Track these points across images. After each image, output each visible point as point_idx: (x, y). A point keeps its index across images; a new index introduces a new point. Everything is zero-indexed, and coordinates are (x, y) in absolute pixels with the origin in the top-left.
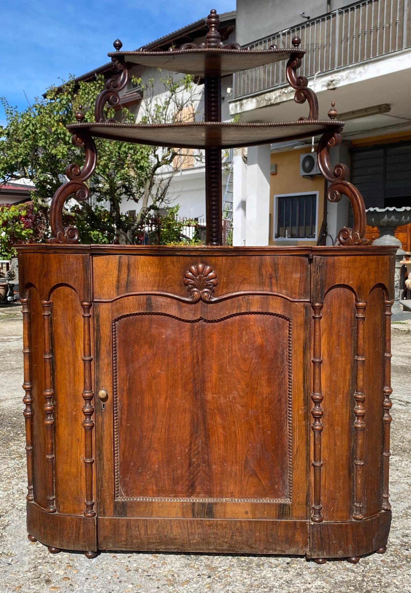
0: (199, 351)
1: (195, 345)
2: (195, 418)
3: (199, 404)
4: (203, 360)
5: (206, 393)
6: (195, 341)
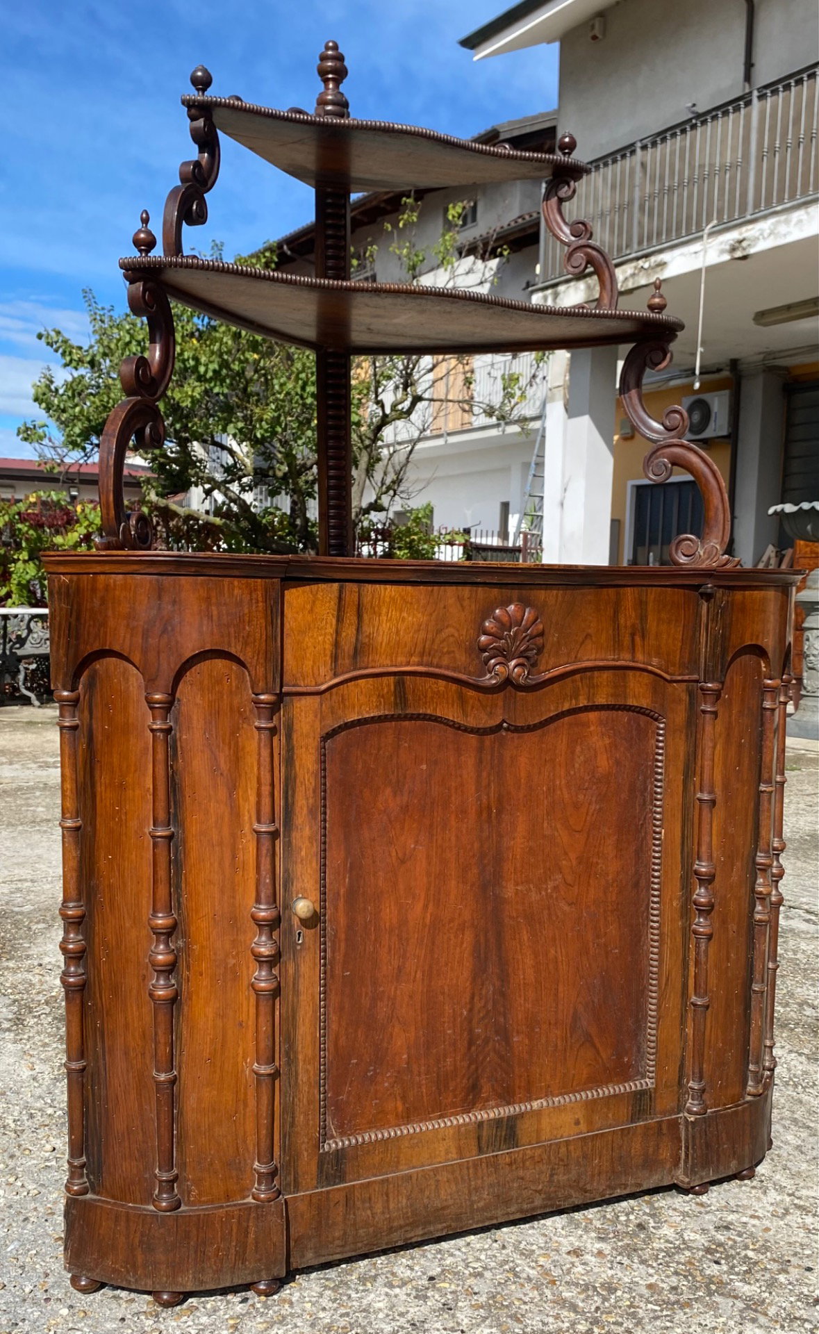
0: (492, 795)
1: (484, 783)
2: (482, 940)
3: (490, 908)
4: (499, 813)
5: (504, 883)
6: (484, 774)
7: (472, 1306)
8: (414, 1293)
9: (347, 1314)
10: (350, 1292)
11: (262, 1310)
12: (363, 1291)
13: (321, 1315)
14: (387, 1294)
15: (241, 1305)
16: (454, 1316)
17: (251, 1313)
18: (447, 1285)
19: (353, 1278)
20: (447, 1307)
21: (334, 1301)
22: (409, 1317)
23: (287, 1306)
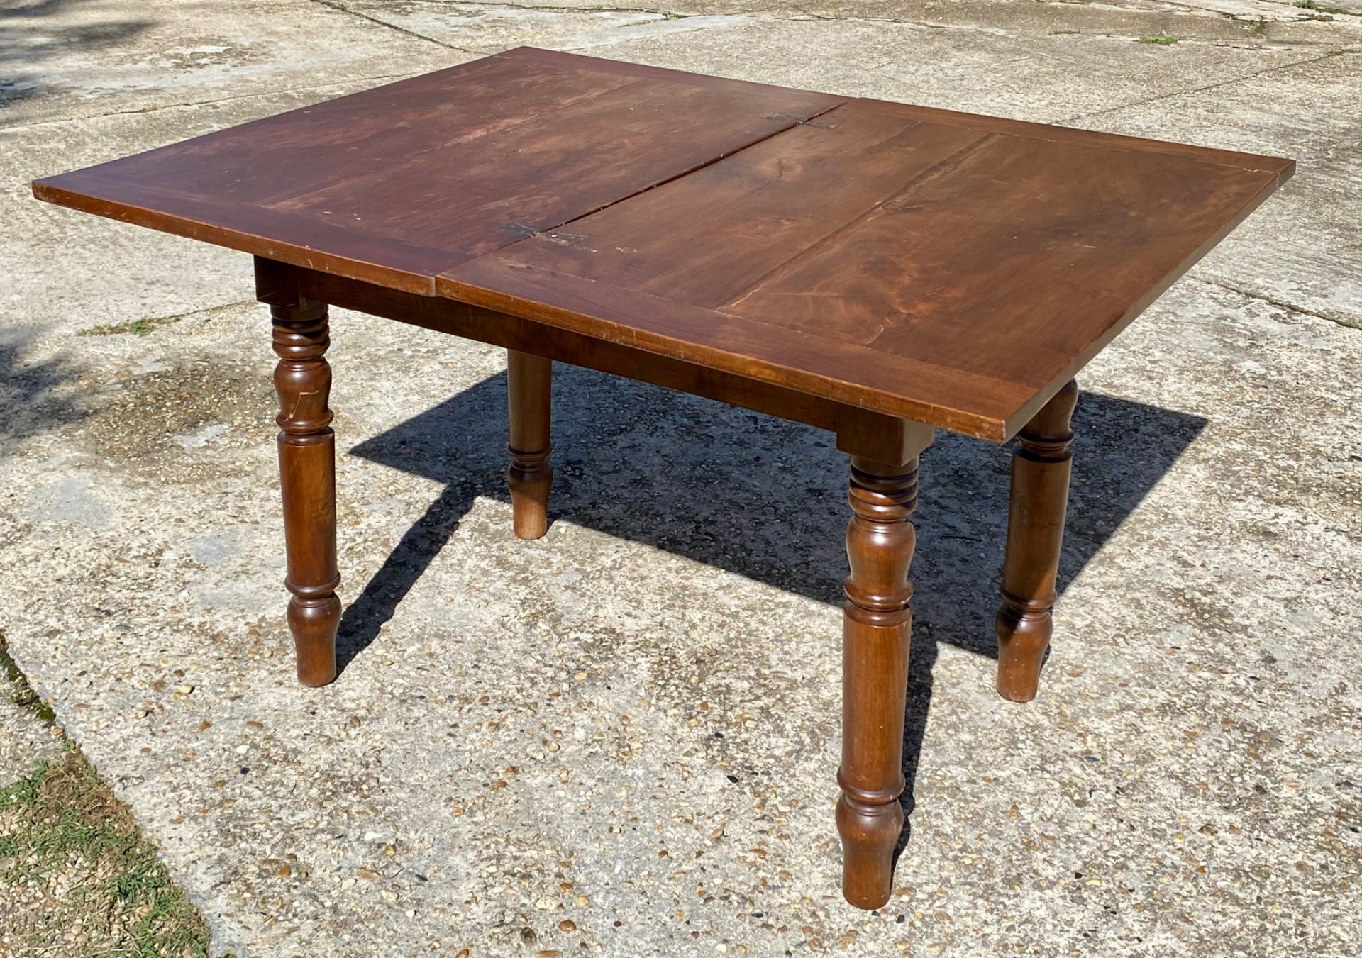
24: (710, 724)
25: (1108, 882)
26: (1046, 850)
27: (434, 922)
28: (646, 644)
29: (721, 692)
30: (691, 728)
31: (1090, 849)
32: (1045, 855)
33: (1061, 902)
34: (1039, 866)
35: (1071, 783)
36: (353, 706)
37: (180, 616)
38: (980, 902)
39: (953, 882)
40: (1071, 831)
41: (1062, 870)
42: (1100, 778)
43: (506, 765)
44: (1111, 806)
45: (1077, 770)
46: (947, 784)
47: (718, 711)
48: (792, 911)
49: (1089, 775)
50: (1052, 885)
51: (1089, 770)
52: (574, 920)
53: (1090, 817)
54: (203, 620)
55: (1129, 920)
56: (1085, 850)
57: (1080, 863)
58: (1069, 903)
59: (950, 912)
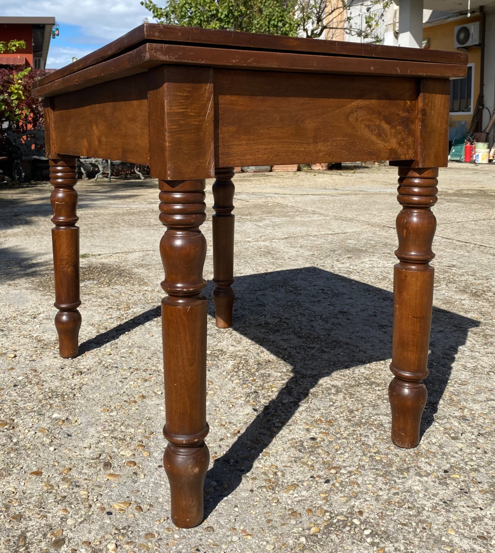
7: (480, 491)
8: (438, 481)
9: (397, 494)
10: (394, 478)
11: (340, 488)
12: (402, 478)
13: (381, 493)
14: (419, 481)
15: (326, 484)
16: (471, 498)
17: (333, 490)
18: (458, 476)
19: (394, 469)
20: (463, 492)
21: (386, 484)
22: (440, 496)
23: (356, 486)
24: (253, 387)
25: (465, 477)
26: (428, 458)
27: (62, 455)
28: (236, 356)
29: (266, 376)
30: (243, 388)
31: (456, 460)
32: (427, 460)
33: (432, 483)
34: (422, 465)
35: (450, 429)
36: (82, 367)
37: (30, 333)
38: (380, 478)
39: (366, 468)
40: (446, 450)
41: (436, 468)
42: (470, 428)
43: (141, 395)
44: (474, 441)
45: (456, 424)
46: (376, 423)
47: (260, 382)
48: (263, 470)
49: (462, 426)
50: (428, 475)
51: (462, 424)
52: (137, 462)
53: (460, 445)
54: (39, 335)
55: (475, 498)
56: (452, 460)
57: (448, 465)
58: (437, 484)
59: (359, 482)
